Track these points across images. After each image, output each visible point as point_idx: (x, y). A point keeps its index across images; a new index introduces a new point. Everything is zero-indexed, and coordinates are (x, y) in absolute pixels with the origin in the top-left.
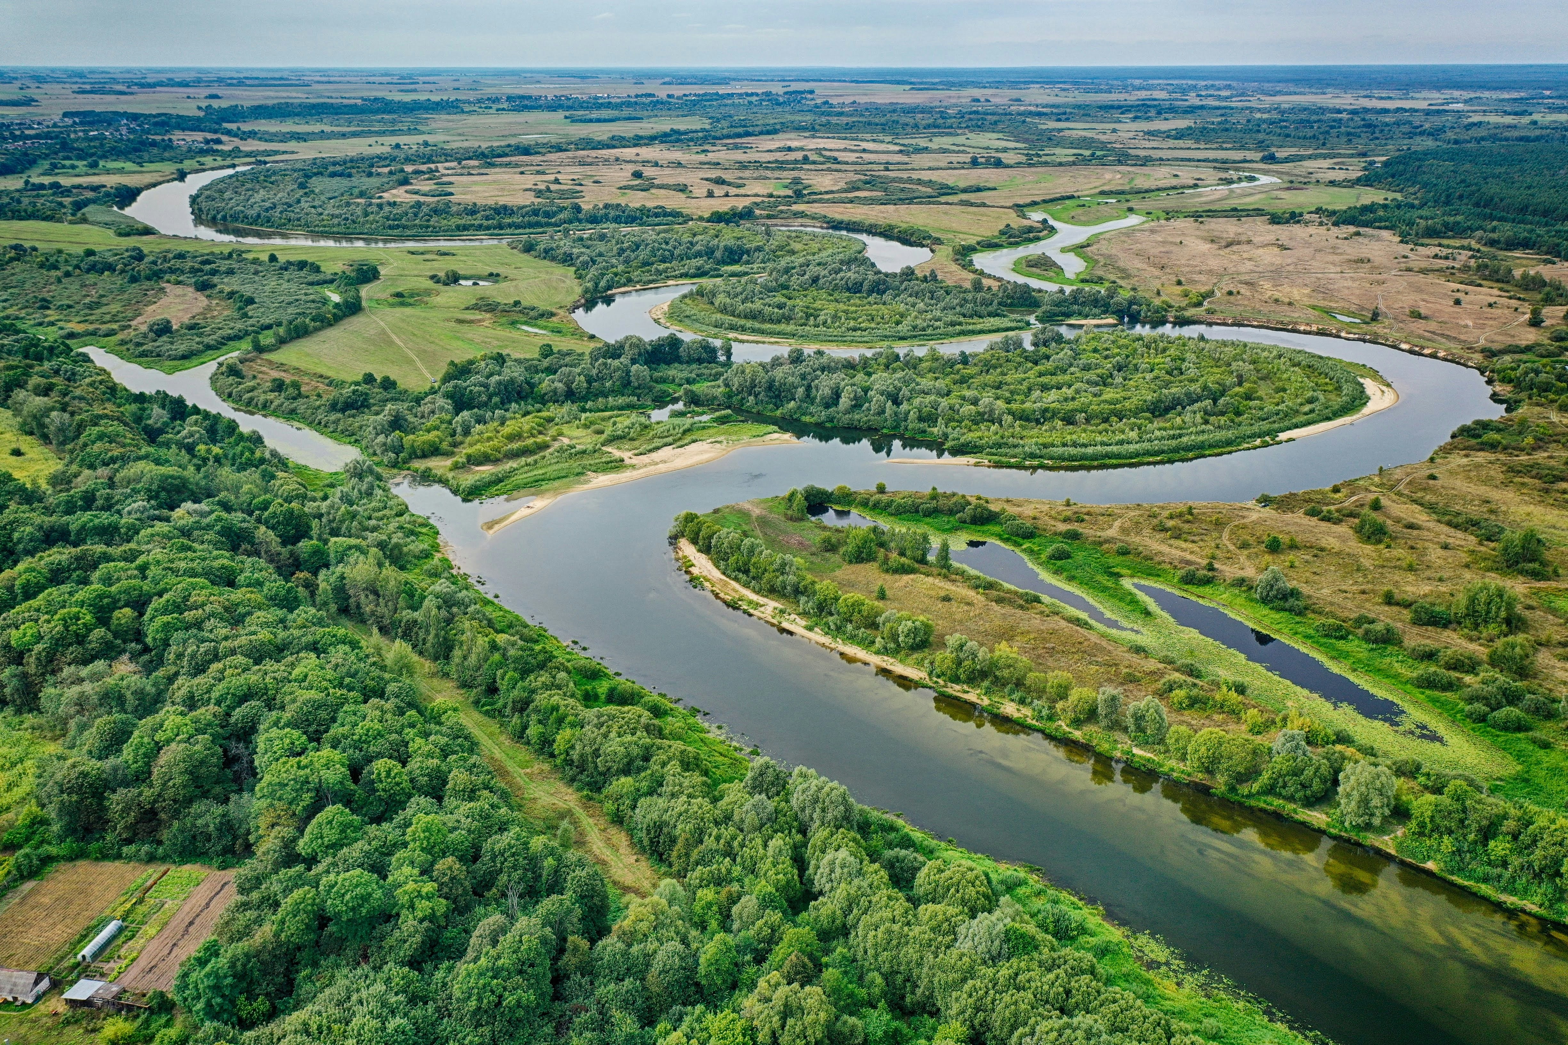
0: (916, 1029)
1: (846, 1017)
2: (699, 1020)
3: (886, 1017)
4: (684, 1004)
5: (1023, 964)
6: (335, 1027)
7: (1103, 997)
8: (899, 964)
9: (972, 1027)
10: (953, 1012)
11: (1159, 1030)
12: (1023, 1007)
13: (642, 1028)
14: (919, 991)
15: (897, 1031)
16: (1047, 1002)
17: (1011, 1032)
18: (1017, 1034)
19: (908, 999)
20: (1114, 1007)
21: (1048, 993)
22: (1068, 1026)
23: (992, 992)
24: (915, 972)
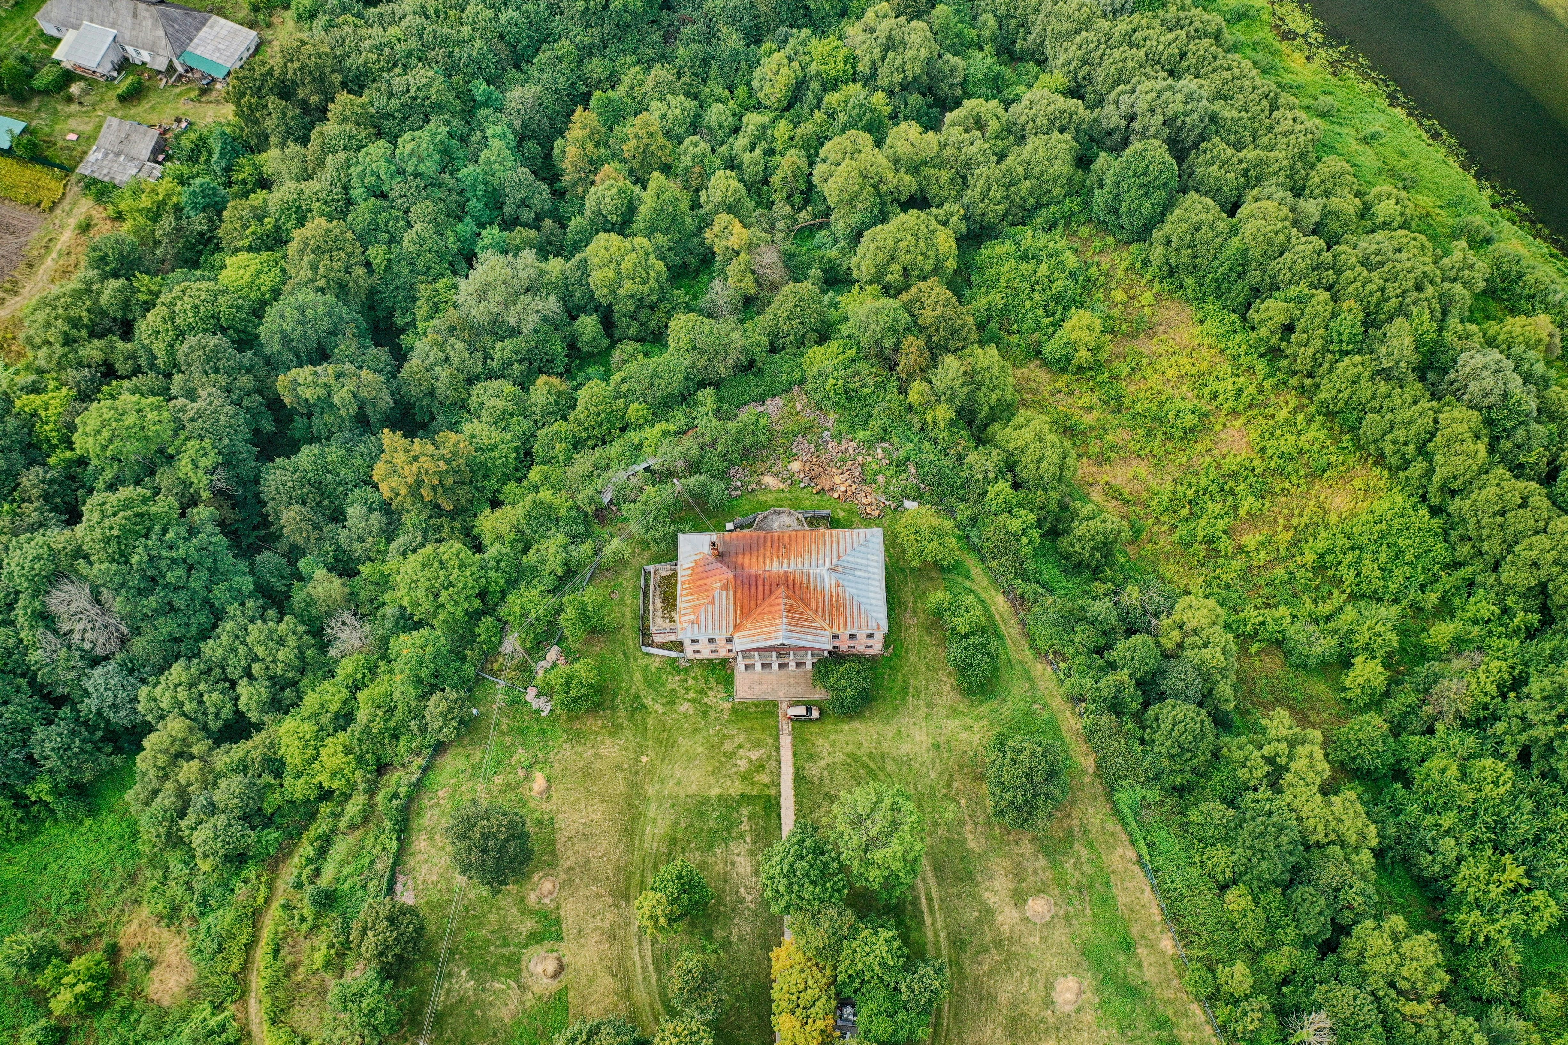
0: (1019, 76)
1: (948, 56)
2: (803, 44)
3: (990, 61)
4: (792, 27)
5: (1144, 22)
6: (451, 13)
7: (1218, 63)
8: (1016, 8)
9: (1075, 79)
10: (1059, 63)
11: (1265, 102)
12: (1130, 64)
13: (748, 45)
14: (1031, 38)
15: (999, 74)
16: (1158, 62)
17: (1112, 88)
18: (1117, 90)
19: (1018, 45)
20: (1227, 75)
21: (1162, 53)
22: (1170, 88)
23: (1103, 46)
24: (1031, 17)
